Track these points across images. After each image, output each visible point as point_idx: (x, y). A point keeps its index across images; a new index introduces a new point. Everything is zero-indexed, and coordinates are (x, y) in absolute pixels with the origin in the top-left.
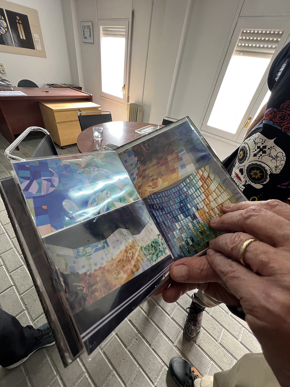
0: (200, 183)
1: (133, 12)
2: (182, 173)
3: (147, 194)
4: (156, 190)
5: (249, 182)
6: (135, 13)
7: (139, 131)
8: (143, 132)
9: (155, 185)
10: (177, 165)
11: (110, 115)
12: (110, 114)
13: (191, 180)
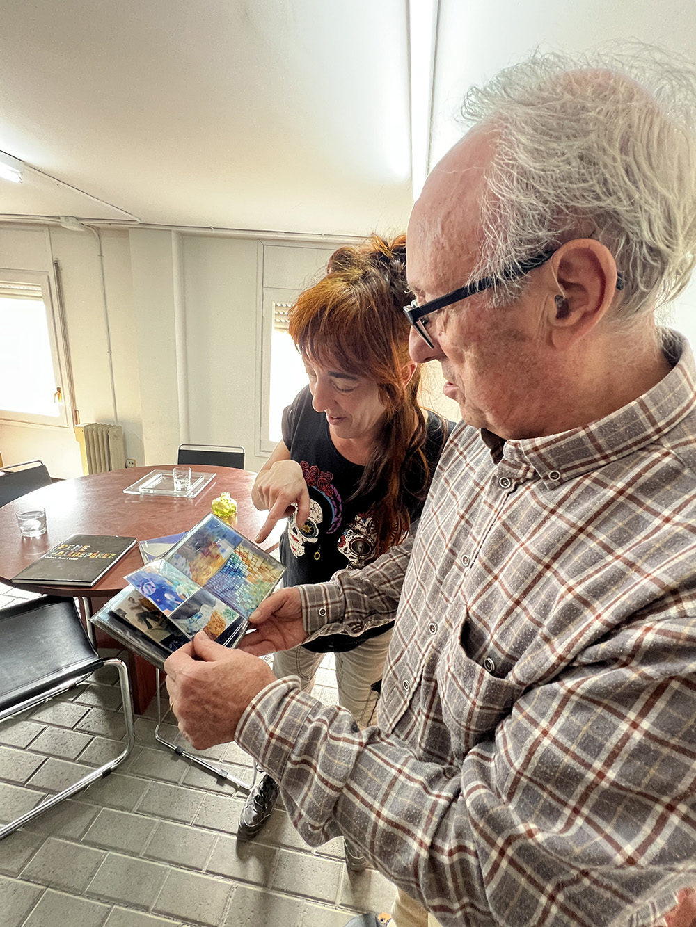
0: (240, 558)
1: (56, 264)
2: (224, 556)
3: (205, 582)
4: (210, 576)
5: (306, 539)
6: (61, 264)
7: (132, 490)
8: (141, 491)
9: (208, 573)
10: (218, 551)
11: (42, 470)
12: (43, 466)
13: (233, 559)
